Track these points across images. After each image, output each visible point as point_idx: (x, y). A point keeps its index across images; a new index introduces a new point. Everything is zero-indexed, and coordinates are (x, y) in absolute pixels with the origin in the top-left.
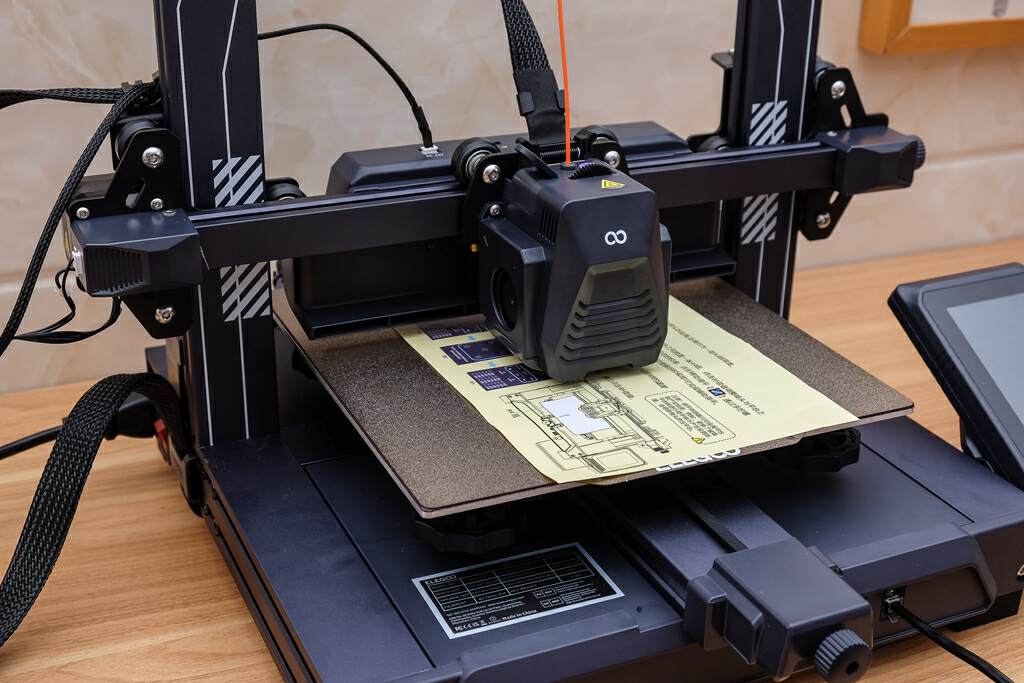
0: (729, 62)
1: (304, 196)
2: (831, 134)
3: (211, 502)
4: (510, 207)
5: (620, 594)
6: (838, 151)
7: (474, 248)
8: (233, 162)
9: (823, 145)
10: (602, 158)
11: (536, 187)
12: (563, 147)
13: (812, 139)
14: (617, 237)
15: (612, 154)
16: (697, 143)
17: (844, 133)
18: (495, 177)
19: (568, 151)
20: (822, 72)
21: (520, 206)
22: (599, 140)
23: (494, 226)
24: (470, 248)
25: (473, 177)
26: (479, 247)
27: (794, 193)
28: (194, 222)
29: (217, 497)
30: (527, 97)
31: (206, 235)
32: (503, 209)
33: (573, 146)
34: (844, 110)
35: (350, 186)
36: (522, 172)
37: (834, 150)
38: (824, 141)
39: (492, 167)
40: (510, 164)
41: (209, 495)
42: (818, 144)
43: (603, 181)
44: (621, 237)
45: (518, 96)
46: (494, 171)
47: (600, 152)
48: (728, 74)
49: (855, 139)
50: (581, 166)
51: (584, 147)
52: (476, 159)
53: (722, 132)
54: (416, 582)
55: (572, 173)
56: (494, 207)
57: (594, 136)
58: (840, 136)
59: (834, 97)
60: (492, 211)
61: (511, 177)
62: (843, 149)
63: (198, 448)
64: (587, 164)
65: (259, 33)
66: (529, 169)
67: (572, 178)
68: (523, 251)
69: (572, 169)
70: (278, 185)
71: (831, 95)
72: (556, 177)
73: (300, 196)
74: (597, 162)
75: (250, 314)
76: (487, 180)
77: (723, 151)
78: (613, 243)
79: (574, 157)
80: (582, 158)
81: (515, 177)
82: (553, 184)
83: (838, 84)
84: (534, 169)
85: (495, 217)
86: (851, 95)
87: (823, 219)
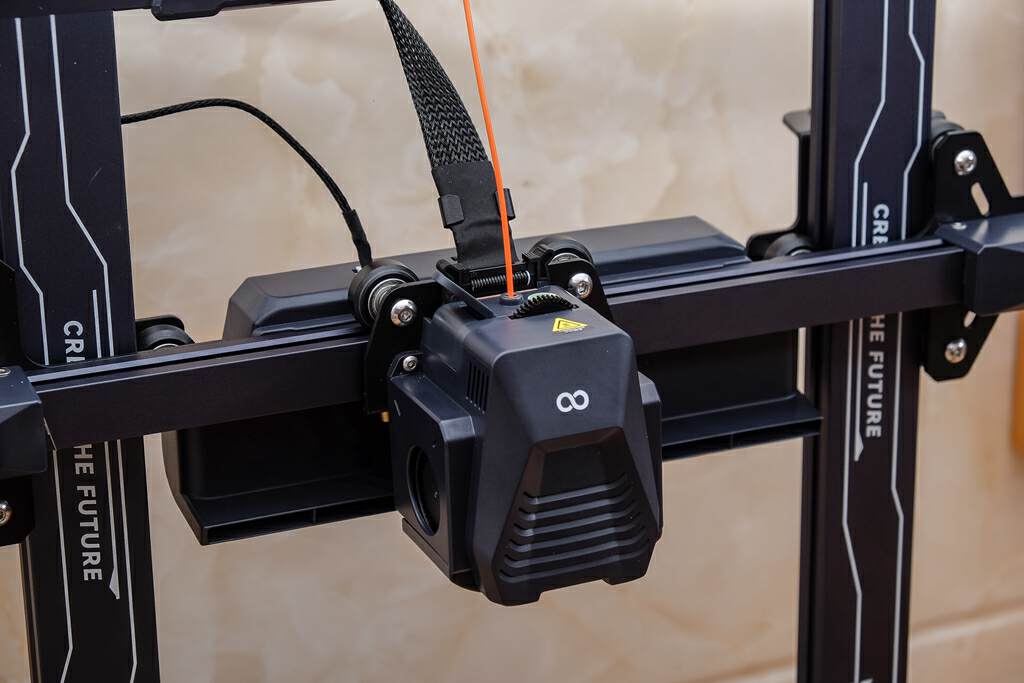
0: (806, 127)
1: (192, 342)
2: (958, 226)
4: (432, 358)
6: (966, 252)
7: (385, 417)
9: (946, 244)
10: (566, 286)
11: (463, 331)
12: (503, 272)
13: (930, 235)
14: (574, 401)
15: (580, 278)
16: (760, 246)
17: (977, 226)
18: (407, 318)
19: (510, 277)
20: (941, 138)
21: (443, 357)
22: (561, 259)
23: (408, 389)
24: (380, 418)
25: (377, 318)
26: (390, 417)
27: (901, 315)
28: (34, 384)
30: (454, 201)
31: (53, 403)
32: (420, 361)
33: (516, 269)
34: (977, 191)
35: (255, 327)
36: (446, 309)
37: (961, 250)
38: (949, 238)
39: (402, 303)
42: (938, 242)
43: (557, 320)
44: (580, 400)
45: (440, 200)
46: (407, 308)
47: (561, 276)
48: (804, 143)
49: (992, 233)
50: (530, 298)
51: (536, 270)
52: (382, 291)
53: (800, 228)
55: (513, 311)
56: (409, 359)
57: (550, 254)
58: (972, 229)
59: (961, 173)
60: (405, 365)
61: (431, 316)
62: (973, 249)
64: (540, 294)
65: (122, 114)
66: (454, 304)
67: (514, 317)
68: (444, 424)
69: (515, 303)
70: (153, 328)
71: (954, 172)
72: (490, 315)
73: (184, 342)
74: (554, 292)
76: (397, 321)
77: (800, 256)
78: (569, 409)
79: (519, 285)
80: (534, 285)
81: (437, 316)
82: (486, 327)
83: (965, 156)
84: (462, 304)
85: (411, 374)
86: (986, 170)
87: (956, 350)
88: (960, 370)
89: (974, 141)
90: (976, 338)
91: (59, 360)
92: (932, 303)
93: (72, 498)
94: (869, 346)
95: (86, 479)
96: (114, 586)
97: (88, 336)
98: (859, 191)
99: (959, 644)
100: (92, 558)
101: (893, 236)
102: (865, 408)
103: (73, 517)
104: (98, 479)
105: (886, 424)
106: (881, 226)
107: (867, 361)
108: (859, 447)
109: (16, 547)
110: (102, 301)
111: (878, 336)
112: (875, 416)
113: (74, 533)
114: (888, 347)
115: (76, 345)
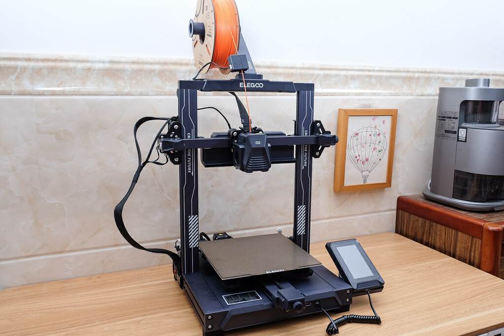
0: (295, 120)
2: (317, 134)
3: (185, 285)
5: (261, 299)
7: (232, 150)
8: (193, 216)
11: (243, 135)
13: (313, 135)
14: (258, 143)
15: (261, 132)
19: (250, 130)
20: (315, 121)
22: (258, 129)
23: (236, 144)
25: (231, 135)
27: (309, 147)
29: (186, 283)
30: (243, 120)
32: (238, 141)
34: (320, 129)
36: (241, 133)
38: (316, 136)
40: (239, 132)
41: (184, 282)
45: (241, 120)
46: (235, 133)
48: (295, 122)
52: (232, 132)
54: (223, 296)
55: (250, 133)
56: (236, 141)
57: (256, 128)
59: (318, 126)
61: (239, 135)
63: (183, 274)
68: (240, 146)
72: (247, 133)
75: (194, 246)
76: (234, 135)
83: (318, 124)
84: (243, 132)
86: (321, 126)
87: (317, 154)
88: (318, 157)
89: (320, 122)
90: (321, 152)
91: (187, 138)
92: (313, 143)
93: (187, 160)
94: (305, 152)
95: (189, 157)
96: (192, 174)
97: (191, 136)
98: (303, 128)
99: (326, 223)
100: (190, 169)
101: (308, 135)
102: (304, 161)
103: (187, 163)
104: (191, 157)
105: (307, 164)
106: (306, 134)
107: (304, 154)
108: (303, 167)
109: (178, 165)
110: (193, 131)
111: (306, 150)
112: (306, 163)
113: (187, 165)
114: (307, 152)
115: (189, 137)
